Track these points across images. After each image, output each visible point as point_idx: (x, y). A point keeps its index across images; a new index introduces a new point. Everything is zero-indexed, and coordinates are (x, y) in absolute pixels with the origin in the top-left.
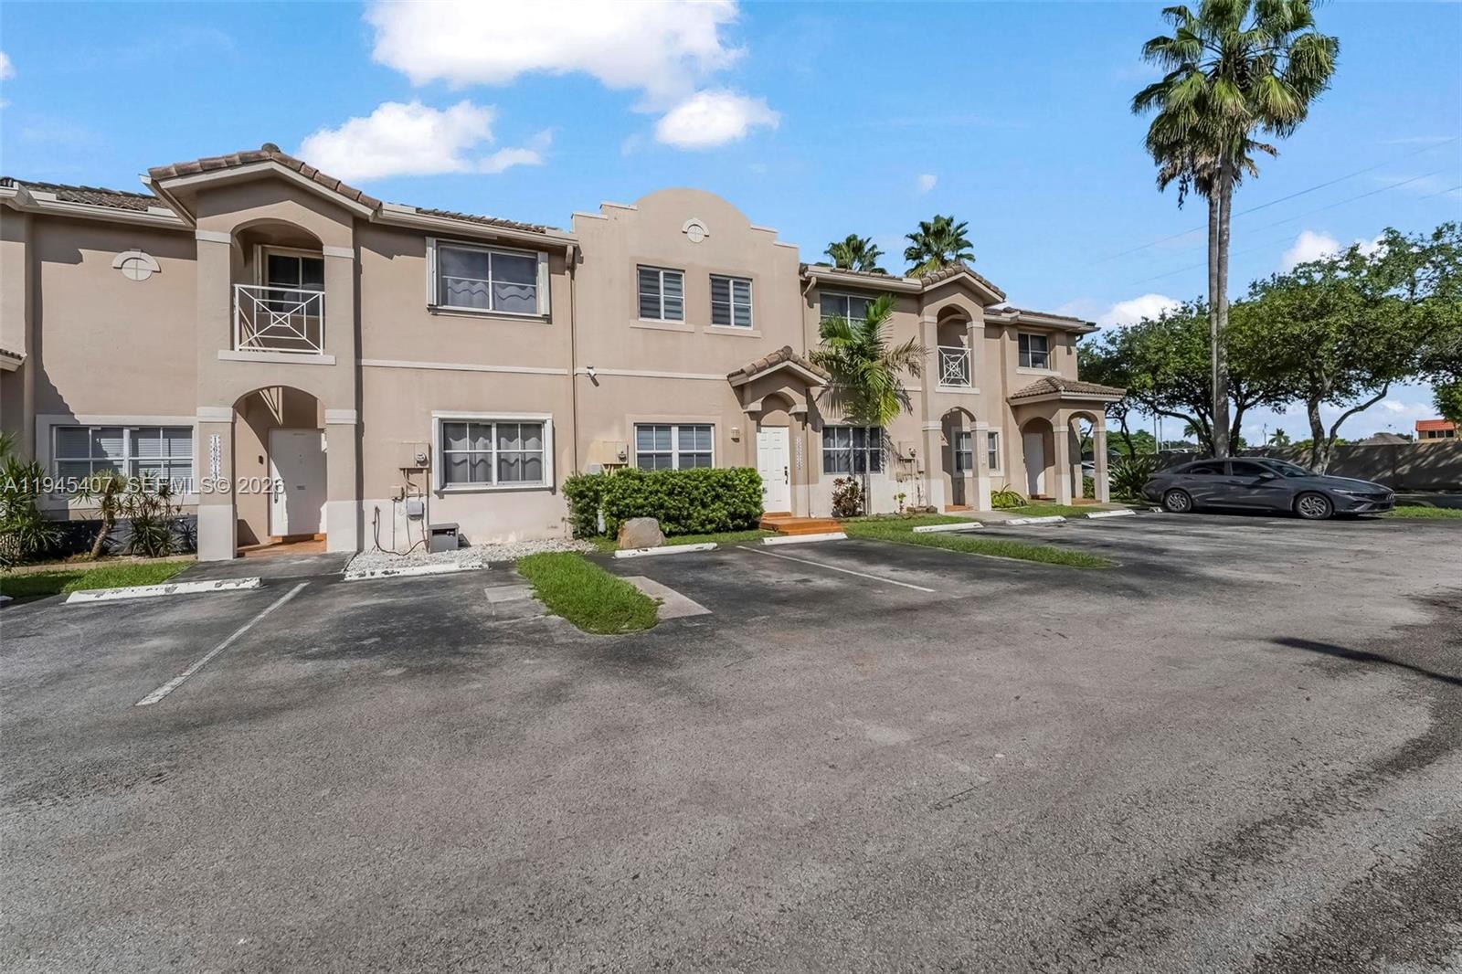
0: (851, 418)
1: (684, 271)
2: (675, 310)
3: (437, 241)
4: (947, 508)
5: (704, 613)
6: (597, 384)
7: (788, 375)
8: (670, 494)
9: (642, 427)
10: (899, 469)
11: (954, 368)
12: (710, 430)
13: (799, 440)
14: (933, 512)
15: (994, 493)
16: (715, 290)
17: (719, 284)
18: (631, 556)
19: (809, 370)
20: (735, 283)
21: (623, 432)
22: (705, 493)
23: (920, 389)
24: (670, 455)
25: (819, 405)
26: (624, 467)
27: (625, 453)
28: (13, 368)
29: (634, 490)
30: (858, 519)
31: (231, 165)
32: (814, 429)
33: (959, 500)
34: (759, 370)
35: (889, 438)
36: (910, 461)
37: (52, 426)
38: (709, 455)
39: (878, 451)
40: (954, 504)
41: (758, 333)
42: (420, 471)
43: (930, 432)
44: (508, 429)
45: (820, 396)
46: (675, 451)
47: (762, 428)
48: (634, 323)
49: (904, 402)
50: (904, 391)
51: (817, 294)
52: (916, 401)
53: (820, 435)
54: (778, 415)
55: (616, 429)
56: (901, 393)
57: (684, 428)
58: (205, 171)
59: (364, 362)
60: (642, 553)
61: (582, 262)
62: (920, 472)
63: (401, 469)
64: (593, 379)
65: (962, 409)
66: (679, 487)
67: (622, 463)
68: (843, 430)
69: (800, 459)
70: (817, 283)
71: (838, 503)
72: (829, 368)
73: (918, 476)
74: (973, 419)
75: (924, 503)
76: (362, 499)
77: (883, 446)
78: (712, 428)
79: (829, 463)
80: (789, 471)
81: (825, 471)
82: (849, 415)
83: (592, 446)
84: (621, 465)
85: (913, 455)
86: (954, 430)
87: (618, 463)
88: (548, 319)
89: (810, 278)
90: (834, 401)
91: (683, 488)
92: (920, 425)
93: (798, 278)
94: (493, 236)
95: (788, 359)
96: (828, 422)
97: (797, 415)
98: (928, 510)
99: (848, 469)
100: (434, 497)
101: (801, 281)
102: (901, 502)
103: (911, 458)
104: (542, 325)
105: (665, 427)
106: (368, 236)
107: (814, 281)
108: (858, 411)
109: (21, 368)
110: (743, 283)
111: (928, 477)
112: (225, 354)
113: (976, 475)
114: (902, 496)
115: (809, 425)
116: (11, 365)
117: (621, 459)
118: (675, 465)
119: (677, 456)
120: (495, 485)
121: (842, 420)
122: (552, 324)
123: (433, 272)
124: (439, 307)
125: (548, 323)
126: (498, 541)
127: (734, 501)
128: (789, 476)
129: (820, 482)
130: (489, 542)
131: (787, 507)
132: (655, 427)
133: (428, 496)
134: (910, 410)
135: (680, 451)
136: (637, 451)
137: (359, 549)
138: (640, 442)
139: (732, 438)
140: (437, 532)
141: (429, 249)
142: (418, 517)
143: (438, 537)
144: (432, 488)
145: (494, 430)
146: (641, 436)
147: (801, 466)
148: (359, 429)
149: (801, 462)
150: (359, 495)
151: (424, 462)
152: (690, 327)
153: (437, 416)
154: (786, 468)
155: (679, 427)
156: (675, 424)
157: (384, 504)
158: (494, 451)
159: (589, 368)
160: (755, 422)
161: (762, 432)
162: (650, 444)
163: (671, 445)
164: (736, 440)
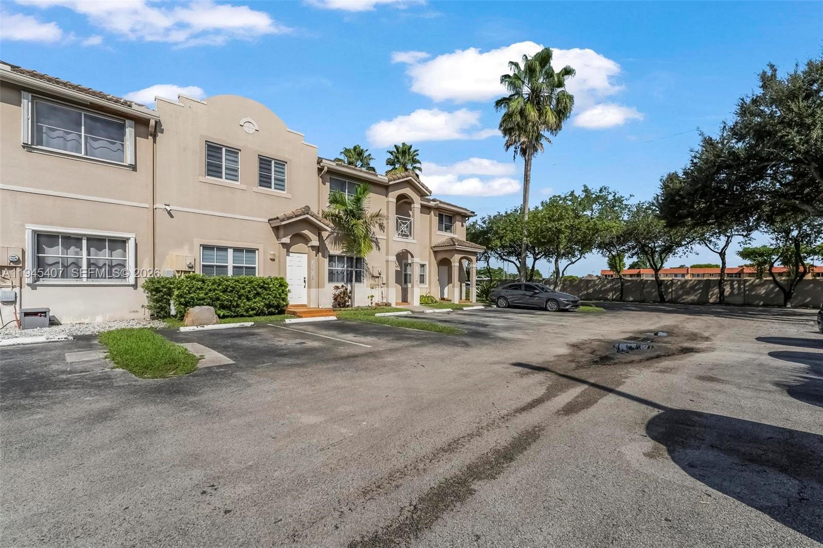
0: (346, 251)
1: (240, 150)
2: (233, 174)
3: (33, 97)
4: (397, 304)
5: (230, 363)
6: (172, 217)
7: (307, 223)
8: (224, 291)
9: (206, 247)
10: (371, 282)
11: (403, 227)
12: (255, 253)
13: (313, 262)
14: (388, 306)
15: (422, 297)
16: (262, 165)
17: (265, 163)
18: (192, 330)
19: (320, 221)
20: (275, 163)
21: (191, 249)
22: (249, 292)
23: (385, 238)
24: (226, 267)
25: (327, 242)
26: (191, 273)
27: (193, 263)
29: (197, 288)
30: (347, 309)
32: (324, 256)
33: (405, 300)
34: (289, 218)
35: (367, 264)
36: (378, 277)
38: (254, 268)
39: (361, 271)
40: (402, 302)
41: (289, 196)
43: (389, 262)
44: (96, 242)
45: (327, 237)
46: (230, 264)
47: (290, 254)
48: (202, 179)
49: (376, 245)
50: (377, 238)
51: (328, 177)
52: (382, 244)
53: (327, 260)
54: (301, 246)
55: (186, 247)
56: (375, 239)
57: (237, 250)
60: (200, 328)
61: (162, 133)
62: (383, 284)
64: (169, 213)
65: (407, 252)
66: (231, 287)
67: (190, 270)
68: (340, 258)
69: (313, 273)
70: (328, 170)
71: (335, 299)
72: (334, 221)
73: (382, 285)
74: (412, 257)
75: (385, 301)
77: (363, 269)
78: (257, 252)
79: (332, 276)
80: (306, 280)
81: (329, 281)
82: (345, 250)
83: (167, 257)
84: (190, 272)
85: (380, 274)
86: (404, 262)
87: (187, 270)
88: (134, 168)
89: (324, 167)
90: (337, 240)
91: (234, 288)
92: (385, 258)
93: (316, 166)
94: (87, 101)
95: (308, 214)
96: (332, 252)
97: (313, 247)
98: (386, 305)
99: (343, 280)
101: (318, 168)
102: (371, 300)
103: (379, 275)
104: (128, 171)
105: (225, 249)
107: (326, 169)
108: (350, 248)
110: (281, 164)
111: (388, 287)
113: (413, 286)
114: (372, 297)
115: (320, 254)
117: (190, 267)
118: (230, 273)
119: (232, 267)
120: (84, 281)
121: (340, 252)
122: (136, 171)
123: (28, 119)
124: (33, 146)
125: (133, 171)
126: (87, 321)
127: (269, 297)
128: (306, 283)
129: (326, 287)
130: (80, 322)
131: (304, 301)
132: (217, 248)
133: (21, 287)
134: (379, 249)
135: (234, 265)
136: (202, 263)
138: (204, 257)
139: (270, 258)
140: (28, 314)
141: (25, 101)
142: (11, 303)
143: (29, 317)
144: (24, 282)
145: (84, 241)
146: (204, 253)
147: (314, 277)
149: (314, 275)
151: (18, 261)
152: (245, 188)
153: (31, 228)
154: (305, 278)
155: (234, 250)
156: (230, 248)
158: (85, 256)
159: (166, 205)
160: (286, 250)
161: (290, 256)
162: (212, 258)
163: (227, 260)
164: (273, 260)
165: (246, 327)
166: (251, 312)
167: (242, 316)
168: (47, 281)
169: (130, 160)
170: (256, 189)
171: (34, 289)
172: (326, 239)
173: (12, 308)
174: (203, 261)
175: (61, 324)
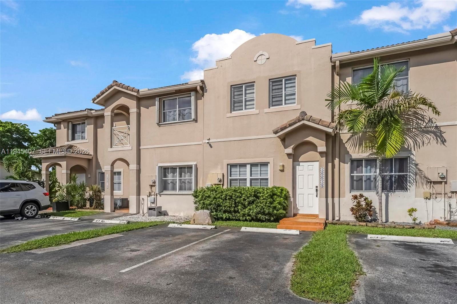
1: (255, 82)
2: (250, 104)
3: (160, 99)
6: (211, 147)
9: (232, 166)
10: (427, 189)
16: (273, 88)
17: (275, 84)
21: (222, 168)
24: (246, 179)
26: (221, 185)
27: (221, 178)
32: (341, 161)
35: (416, 165)
36: (440, 182)
37: (99, 173)
38: (267, 179)
39: (407, 175)
41: (299, 106)
42: (154, 186)
44: (181, 168)
46: (248, 177)
47: (300, 163)
48: (229, 115)
49: (436, 136)
50: (437, 127)
51: (349, 70)
52: (450, 135)
53: (346, 167)
54: (311, 154)
55: (219, 167)
56: (433, 129)
57: (253, 165)
59: (141, 147)
63: (150, 185)
64: (210, 145)
66: (229, 196)
67: (220, 183)
68: (370, 162)
69: (323, 181)
73: (451, 194)
76: (140, 195)
77: (410, 172)
78: (269, 165)
79: (357, 184)
80: (318, 188)
82: (375, 151)
87: (218, 183)
88: (196, 120)
89: (335, 62)
90: (362, 141)
93: (330, 65)
94: (174, 91)
95: (303, 119)
96: (356, 156)
97: (321, 153)
99: (374, 188)
100: (158, 196)
103: (440, 180)
104: (194, 123)
105: (244, 165)
106: (143, 102)
107: (337, 63)
109: (93, 157)
110: (291, 79)
112: (110, 149)
114: (413, 210)
117: (219, 181)
118: (248, 185)
119: (249, 180)
120: (177, 192)
121: (368, 154)
122: (197, 122)
123: (158, 111)
124: (160, 124)
125: (196, 122)
126: (177, 215)
127: (260, 205)
128: (319, 192)
129: (346, 197)
130: (174, 215)
131: (315, 211)
132: (239, 165)
133: (157, 196)
134: (444, 141)
135: (251, 177)
136: (229, 178)
137: (138, 213)
138: (232, 173)
139: (279, 170)
140: (150, 209)
141: (157, 102)
142: (153, 203)
143: (150, 211)
144: (157, 193)
145: (178, 170)
146: (232, 170)
147: (323, 186)
148: (139, 171)
149: (323, 184)
150: (139, 193)
151: (154, 182)
152: (257, 112)
153: (159, 165)
154: (317, 187)
155: (251, 165)
156: (248, 164)
157: (145, 197)
158: (178, 178)
159: (208, 140)
160: (291, 160)
161: (299, 165)
162: (236, 174)
163: (246, 174)
164: (282, 171)
166: (247, 218)
167: (239, 220)
168: (165, 192)
169: (193, 117)
170: (267, 110)
171: (160, 196)
172: (346, 142)
173: (153, 206)
174: (231, 176)
175: (168, 215)
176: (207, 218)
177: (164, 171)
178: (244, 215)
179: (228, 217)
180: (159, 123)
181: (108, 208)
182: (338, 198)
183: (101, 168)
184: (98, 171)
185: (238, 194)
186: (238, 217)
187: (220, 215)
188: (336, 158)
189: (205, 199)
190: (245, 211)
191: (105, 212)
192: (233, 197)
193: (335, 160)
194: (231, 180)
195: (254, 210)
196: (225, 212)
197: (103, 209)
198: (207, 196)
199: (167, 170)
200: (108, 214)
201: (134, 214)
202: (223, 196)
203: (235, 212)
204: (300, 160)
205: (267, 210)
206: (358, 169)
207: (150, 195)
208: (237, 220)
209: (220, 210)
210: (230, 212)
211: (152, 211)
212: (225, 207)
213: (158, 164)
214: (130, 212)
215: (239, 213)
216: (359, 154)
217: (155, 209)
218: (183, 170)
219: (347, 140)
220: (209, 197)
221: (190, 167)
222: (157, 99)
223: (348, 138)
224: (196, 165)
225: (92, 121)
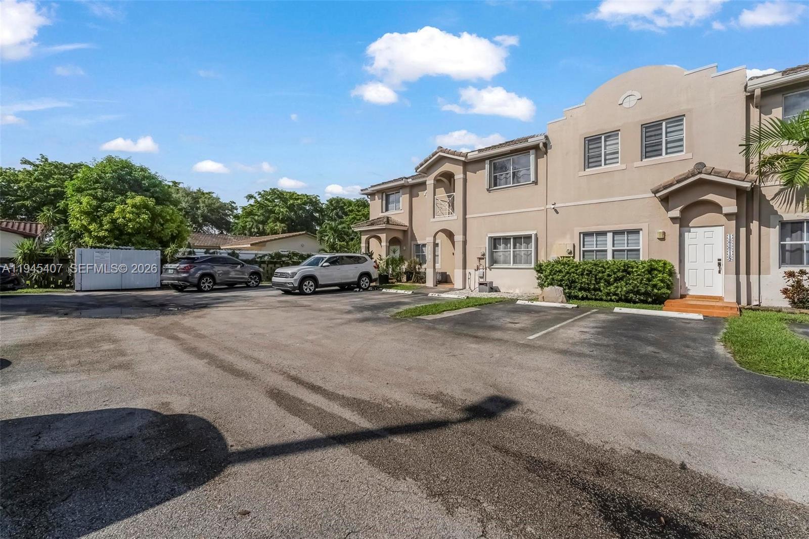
1: (620, 130)
2: (612, 158)
6: (557, 213)
9: (586, 234)
12: (639, 234)
17: (652, 129)
20: (667, 123)
21: (572, 238)
22: (609, 275)
24: (606, 251)
26: (571, 258)
27: (571, 250)
28: (406, 229)
29: (556, 271)
31: (430, 158)
32: (764, 225)
37: (414, 245)
38: (638, 250)
41: (690, 156)
42: (483, 259)
45: (777, 194)
46: (610, 248)
47: (691, 229)
48: (582, 173)
51: (778, 98)
55: (568, 236)
57: (615, 233)
58: (425, 163)
59: (467, 217)
61: (552, 147)
63: (478, 258)
64: (556, 211)
66: (587, 270)
67: (569, 256)
71: (787, 293)
78: (641, 232)
79: (791, 256)
80: (723, 262)
81: (782, 264)
83: (555, 247)
87: (567, 256)
88: (536, 183)
89: (754, 91)
91: (591, 272)
95: (702, 173)
96: (791, 217)
97: (728, 216)
100: (488, 269)
104: (532, 186)
105: (604, 233)
107: (757, 92)
109: (408, 229)
110: (677, 120)
112: (432, 220)
116: (405, 229)
117: (569, 253)
118: (609, 257)
119: (611, 251)
120: (511, 266)
122: (537, 185)
123: (488, 174)
125: (535, 185)
126: (511, 291)
127: (632, 282)
128: (723, 267)
129: (772, 273)
131: (717, 292)
132: (596, 234)
133: (486, 269)
135: (614, 248)
136: (582, 249)
137: (464, 288)
138: (585, 243)
139: (658, 238)
140: (480, 284)
141: (486, 165)
142: (482, 278)
143: (481, 286)
144: (487, 266)
145: (512, 240)
146: (585, 240)
147: (732, 258)
148: (465, 243)
149: (732, 256)
150: (465, 268)
151: (484, 255)
152: (624, 167)
153: (489, 236)
154: (719, 260)
155: (613, 233)
156: (610, 231)
157: (472, 271)
158: (512, 250)
159: (553, 205)
160: (678, 225)
161: (690, 232)
162: (592, 244)
163: (606, 244)
164: (663, 239)
165: (567, 309)
166: (613, 297)
167: (601, 300)
168: (495, 266)
169: (532, 178)
170: (638, 164)
171: (491, 270)
172: (773, 199)
173: (482, 280)
174: (584, 247)
175: (500, 292)
176: (561, 296)
177: (495, 242)
178: (608, 294)
179: (585, 296)
180: (489, 188)
181: (430, 282)
182: (758, 276)
183: (416, 240)
184: (413, 243)
185: (600, 269)
186: (599, 296)
187: (574, 293)
188: (754, 221)
189: (555, 274)
190: (610, 290)
191: (427, 286)
192: (593, 273)
193: (752, 223)
194: (584, 251)
195: (622, 288)
196: (581, 289)
197: (425, 282)
198: (558, 270)
199: (497, 241)
200: (431, 288)
201: (461, 289)
202: (578, 271)
203: (595, 290)
204: (690, 225)
205: (642, 289)
206: (793, 234)
207: (478, 269)
208: (596, 300)
209: (575, 287)
210: (588, 290)
211: (483, 286)
212: (582, 283)
213: (487, 234)
214: (455, 287)
215: (601, 291)
216: (797, 214)
217: (486, 284)
218: (517, 240)
219: (773, 196)
220: (560, 271)
221: (528, 238)
222: (488, 162)
223: (775, 193)
224: (536, 235)
225: (408, 190)
